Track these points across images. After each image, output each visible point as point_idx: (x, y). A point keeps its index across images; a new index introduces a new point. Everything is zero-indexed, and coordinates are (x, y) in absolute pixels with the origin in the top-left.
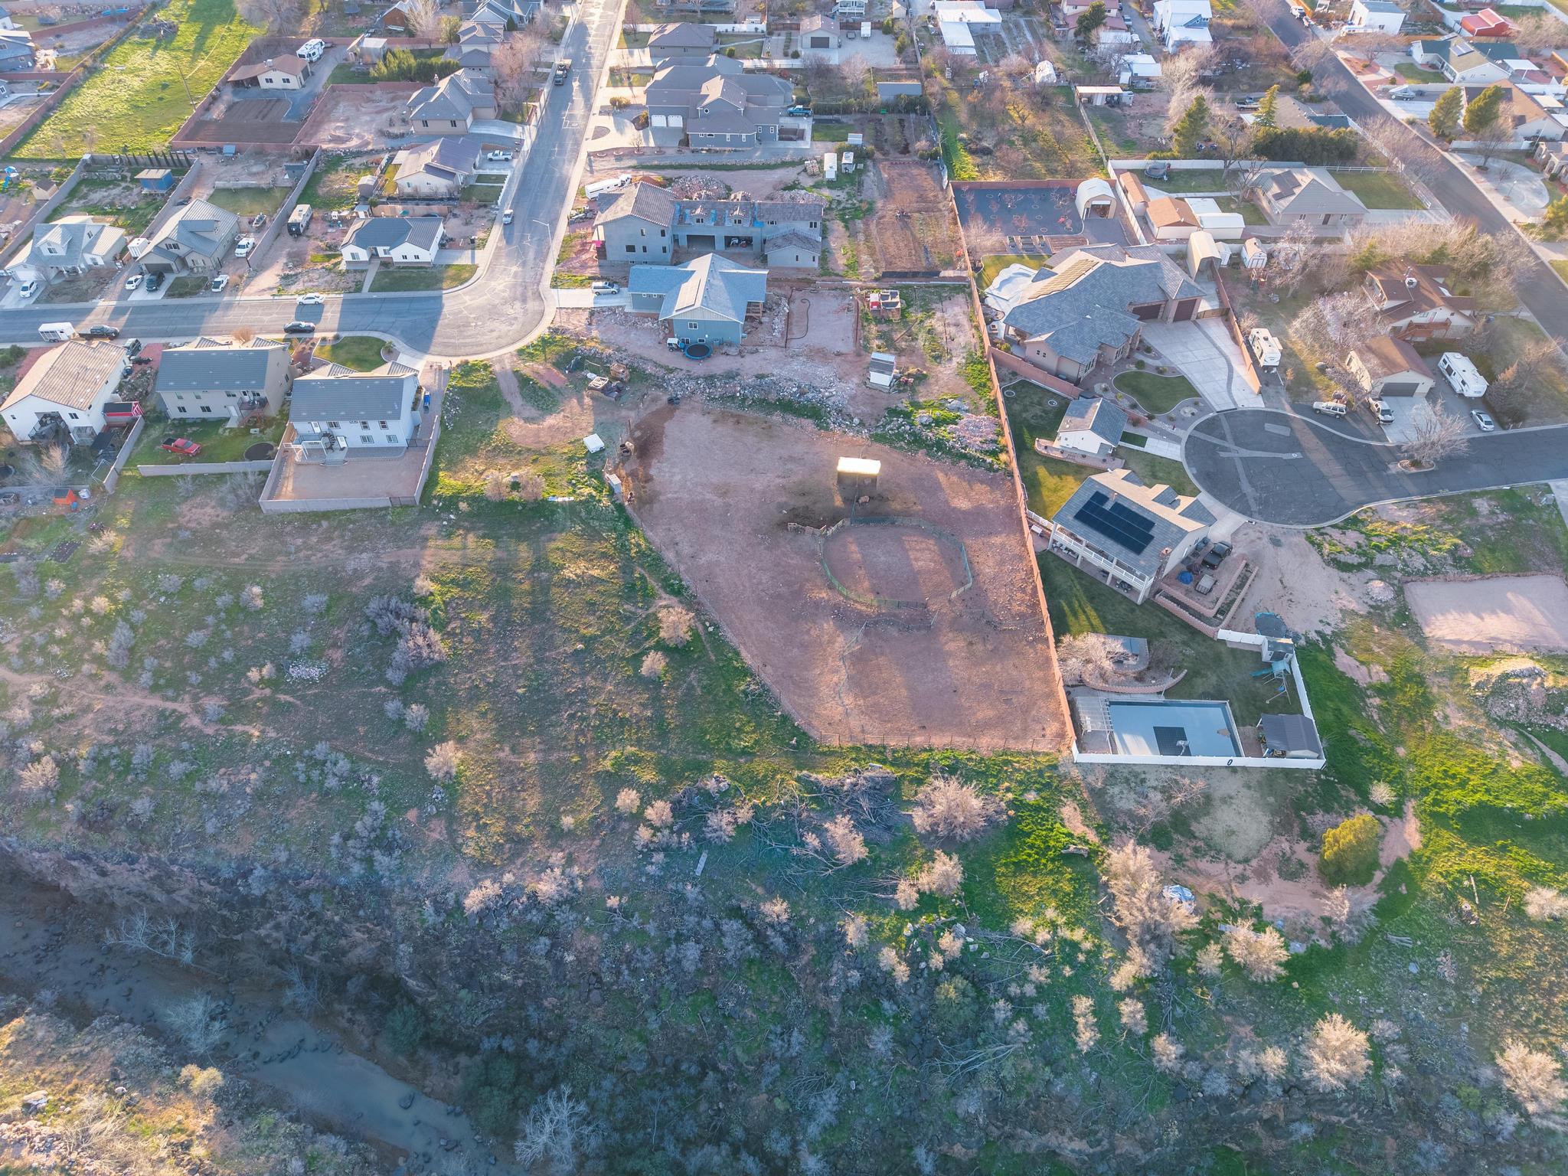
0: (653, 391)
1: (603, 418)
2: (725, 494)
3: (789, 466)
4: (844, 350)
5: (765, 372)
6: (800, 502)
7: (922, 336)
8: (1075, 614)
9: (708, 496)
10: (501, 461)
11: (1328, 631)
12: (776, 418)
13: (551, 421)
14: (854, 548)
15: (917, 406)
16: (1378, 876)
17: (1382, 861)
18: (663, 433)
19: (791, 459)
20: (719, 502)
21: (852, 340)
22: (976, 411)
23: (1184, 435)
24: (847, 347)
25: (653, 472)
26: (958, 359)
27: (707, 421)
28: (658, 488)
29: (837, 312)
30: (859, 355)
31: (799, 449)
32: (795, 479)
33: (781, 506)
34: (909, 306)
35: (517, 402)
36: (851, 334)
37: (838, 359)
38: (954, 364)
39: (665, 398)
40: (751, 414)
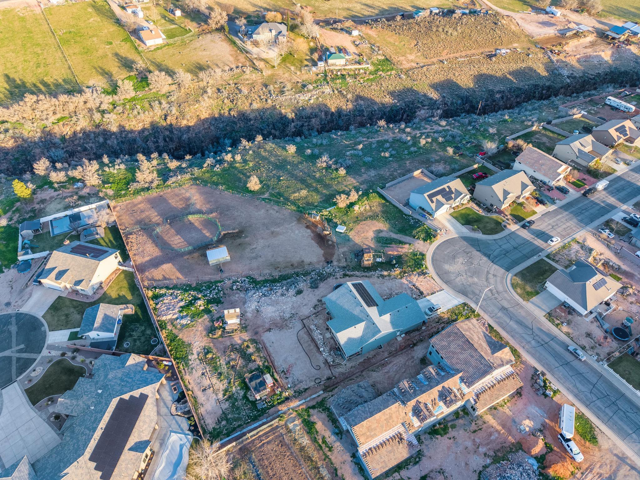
0: (343, 264)
1: (351, 244)
2: (272, 233)
3: (254, 254)
4: (267, 334)
5: (299, 296)
6: (239, 241)
7: (224, 369)
8: (110, 241)
9: (278, 229)
10: (369, 214)
12: (276, 274)
13: (371, 235)
14: (208, 234)
15: (207, 311)
18: (320, 247)
19: (256, 258)
20: (273, 229)
21: (268, 345)
22: (172, 321)
23: (45, 352)
24: (268, 338)
25: (309, 231)
26: (193, 357)
27: (307, 260)
28: (300, 225)
29: (291, 366)
30: (256, 333)
31: (255, 264)
32: (248, 250)
33: (246, 237)
34: (245, 397)
35: (394, 236)
36: (271, 350)
37: (267, 326)
38: (195, 352)
39: (335, 263)
40: (290, 271)
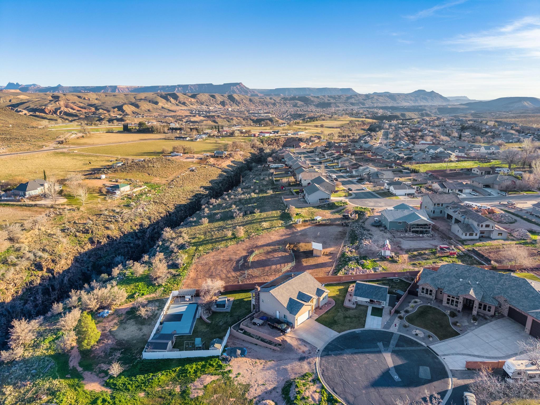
1: (333, 219)
11: (232, 376)
13: (329, 215)
14: (281, 255)
15: (372, 261)
16: (80, 369)
17: (86, 372)
18: (330, 226)
21: (412, 248)
24: (406, 248)
29: (431, 244)
30: (402, 250)
34: (454, 258)
37: (395, 247)
39: (348, 224)
